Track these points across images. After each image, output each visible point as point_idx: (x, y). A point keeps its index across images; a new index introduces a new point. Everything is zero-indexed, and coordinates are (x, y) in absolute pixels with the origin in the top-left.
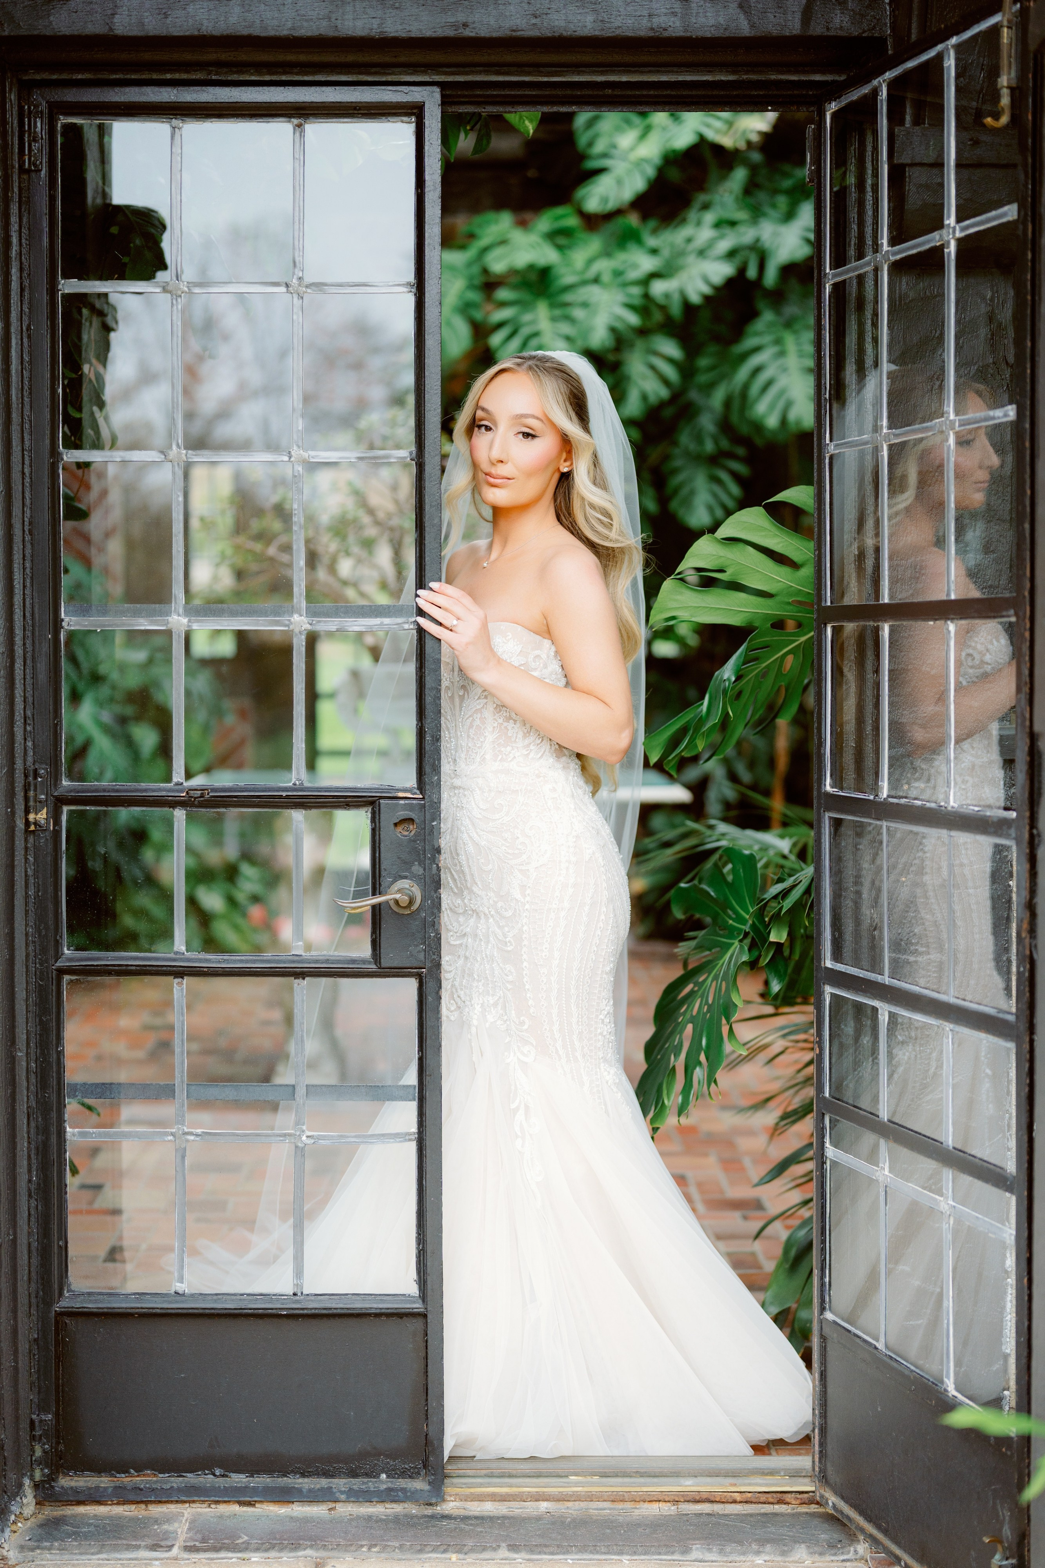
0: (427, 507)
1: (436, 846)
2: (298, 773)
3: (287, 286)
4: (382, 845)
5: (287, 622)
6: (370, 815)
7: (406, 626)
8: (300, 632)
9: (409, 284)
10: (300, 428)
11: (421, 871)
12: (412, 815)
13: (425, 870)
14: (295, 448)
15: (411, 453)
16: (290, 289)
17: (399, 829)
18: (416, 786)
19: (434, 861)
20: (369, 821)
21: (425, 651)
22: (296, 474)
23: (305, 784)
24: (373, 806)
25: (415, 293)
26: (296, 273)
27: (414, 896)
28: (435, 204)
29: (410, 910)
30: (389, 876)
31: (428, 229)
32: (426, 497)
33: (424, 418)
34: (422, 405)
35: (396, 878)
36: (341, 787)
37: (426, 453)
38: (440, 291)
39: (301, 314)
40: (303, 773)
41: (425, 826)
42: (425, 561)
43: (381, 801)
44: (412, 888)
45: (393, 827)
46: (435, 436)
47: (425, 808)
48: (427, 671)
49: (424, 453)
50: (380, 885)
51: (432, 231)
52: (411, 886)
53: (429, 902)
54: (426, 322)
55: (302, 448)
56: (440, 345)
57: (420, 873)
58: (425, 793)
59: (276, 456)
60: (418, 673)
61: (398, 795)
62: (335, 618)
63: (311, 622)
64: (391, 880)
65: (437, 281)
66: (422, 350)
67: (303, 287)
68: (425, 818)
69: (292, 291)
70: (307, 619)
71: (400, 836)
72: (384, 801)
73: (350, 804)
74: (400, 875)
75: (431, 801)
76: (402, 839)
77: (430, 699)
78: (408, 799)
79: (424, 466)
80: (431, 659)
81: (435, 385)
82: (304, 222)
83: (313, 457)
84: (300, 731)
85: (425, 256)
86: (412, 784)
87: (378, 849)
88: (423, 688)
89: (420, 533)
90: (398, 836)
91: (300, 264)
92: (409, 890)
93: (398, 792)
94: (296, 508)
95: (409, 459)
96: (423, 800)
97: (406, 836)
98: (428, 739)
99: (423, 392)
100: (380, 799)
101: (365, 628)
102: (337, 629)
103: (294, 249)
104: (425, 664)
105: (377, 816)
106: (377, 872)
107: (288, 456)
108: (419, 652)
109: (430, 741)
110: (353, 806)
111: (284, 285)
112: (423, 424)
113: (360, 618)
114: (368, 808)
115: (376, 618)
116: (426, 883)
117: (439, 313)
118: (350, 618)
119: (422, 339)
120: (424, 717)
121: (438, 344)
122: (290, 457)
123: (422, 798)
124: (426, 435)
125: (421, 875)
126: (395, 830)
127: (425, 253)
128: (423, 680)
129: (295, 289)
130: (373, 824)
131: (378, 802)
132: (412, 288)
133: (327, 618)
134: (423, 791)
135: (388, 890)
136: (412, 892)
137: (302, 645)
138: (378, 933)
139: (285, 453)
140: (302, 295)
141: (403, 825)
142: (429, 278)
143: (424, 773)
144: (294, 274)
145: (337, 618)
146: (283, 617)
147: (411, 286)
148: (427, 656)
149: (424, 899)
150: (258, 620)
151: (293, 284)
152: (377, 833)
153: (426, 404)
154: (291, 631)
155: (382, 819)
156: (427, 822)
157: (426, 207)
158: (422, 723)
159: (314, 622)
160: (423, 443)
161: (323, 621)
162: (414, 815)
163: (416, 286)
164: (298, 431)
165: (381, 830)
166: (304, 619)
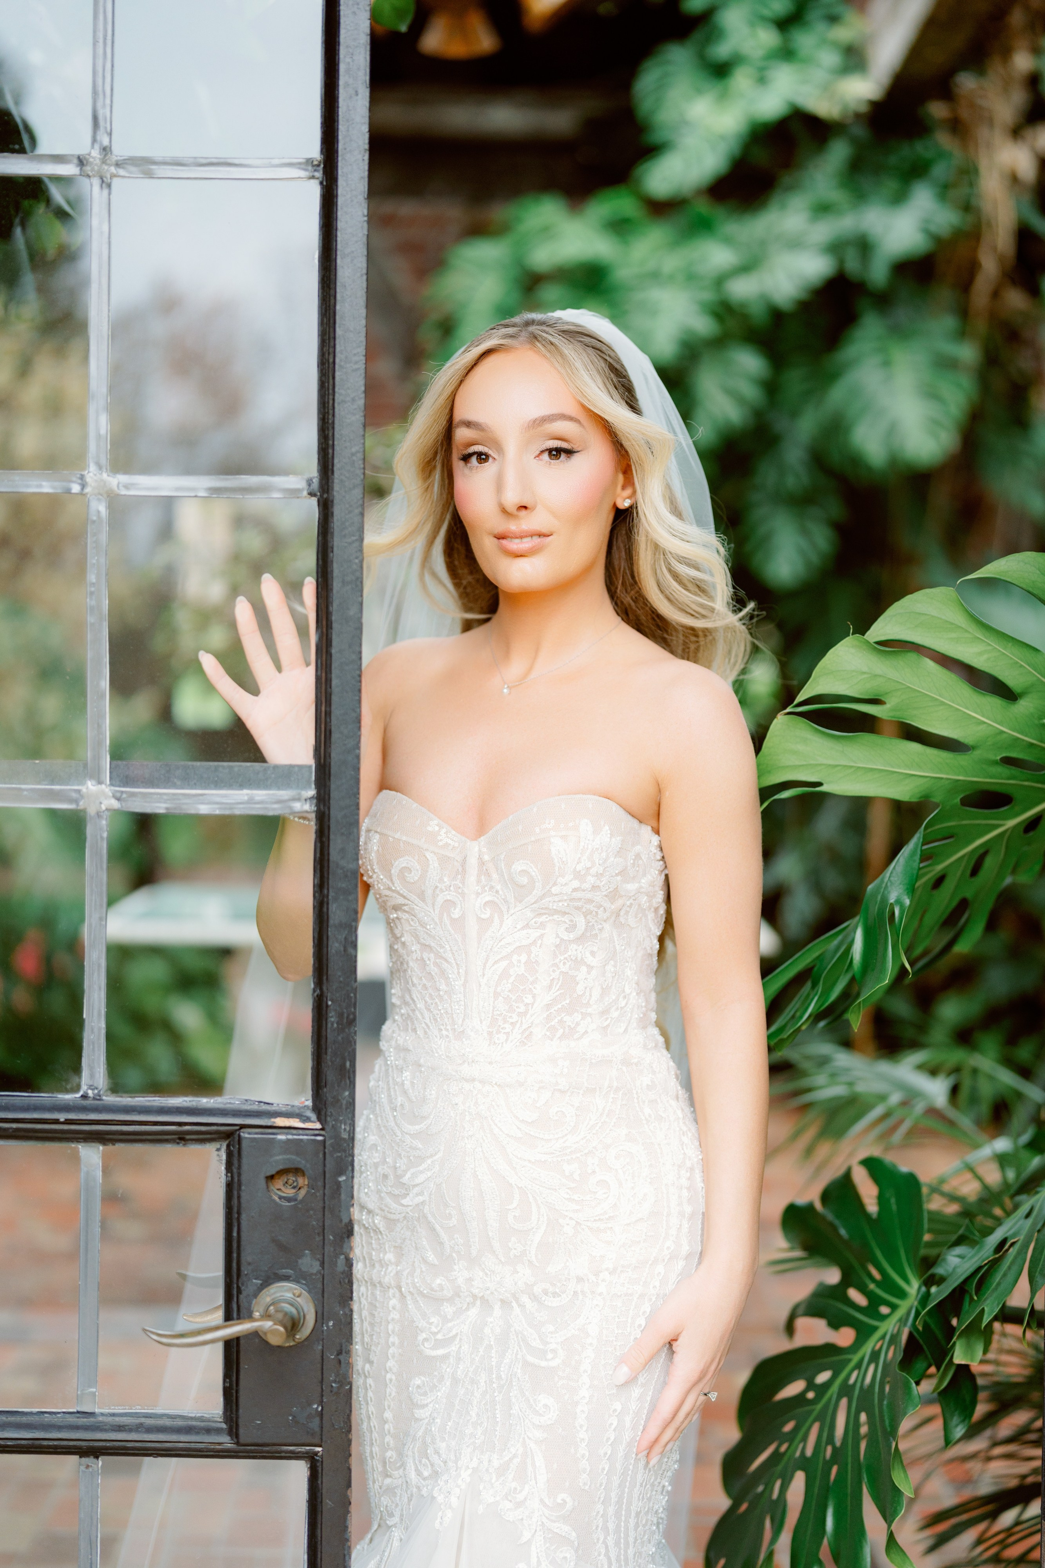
0: (336, 585)
1: (345, 1220)
2: (92, 1076)
3: (81, 161)
4: (244, 1216)
5: (74, 795)
6: (224, 1156)
7: (298, 806)
8: (99, 815)
9: (309, 161)
10: (103, 431)
11: (316, 1267)
12: (301, 1163)
13: (322, 1264)
14: (93, 468)
15: (309, 482)
16: (88, 169)
17: (279, 1183)
18: (309, 1103)
19: (342, 1247)
20: (223, 1167)
21: (329, 854)
22: (95, 518)
23: (104, 1098)
24: (230, 1142)
25: (321, 179)
26: (98, 138)
27: (302, 1314)
28: (358, 8)
29: (294, 1340)
30: (255, 1279)
31: (345, 57)
32: (335, 565)
33: (334, 416)
34: (331, 391)
35: (267, 1282)
36: (170, 1105)
37: (336, 481)
38: (366, 173)
39: (107, 215)
40: (102, 1075)
41: (325, 1183)
42: (331, 688)
43: (245, 1134)
44: (298, 1299)
45: (267, 1183)
46: (354, 450)
47: (326, 1150)
48: (332, 894)
49: (333, 482)
50: (239, 1291)
51: (353, 61)
52: (297, 1294)
53: (331, 1323)
54: (339, 234)
55: (106, 469)
56: (365, 277)
57: (314, 1271)
58: (326, 1120)
59: (56, 484)
60: (317, 895)
61: (274, 1122)
62: (165, 788)
63: (118, 795)
64: (260, 1282)
65: (360, 157)
66: (332, 286)
67: (110, 165)
68: (325, 1165)
69: (90, 174)
70: (110, 790)
71: (277, 1199)
72: (249, 1133)
73: (188, 1137)
74: (275, 1274)
75: (337, 1136)
76: (281, 1206)
77: (337, 945)
78: (294, 1132)
79: (332, 506)
80: (340, 871)
81: (355, 355)
82: (113, 42)
83: (127, 487)
84: (96, 996)
85: (338, 107)
86: (303, 1099)
87: (236, 1224)
88: (325, 925)
89: (322, 632)
90: (274, 1201)
91: (106, 123)
92: (292, 1305)
93: (276, 1117)
94: (94, 581)
95: (305, 493)
96: (322, 1132)
97: (288, 1199)
98: (332, 1019)
99: (331, 366)
100: (242, 1130)
101: (220, 809)
102: (167, 809)
103: (95, 92)
104: (328, 878)
105: (235, 1162)
106: (234, 1265)
107: (79, 484)
108: (318, 855)
109: (335, 1025)
110: (192, 1140)
111: (76, 161)
112: (330, 428)
113: (211, 789)
114: (221, 1145)
115: (242, 790)
116: (325, 1290)
117: (364, 216)
118: (192, 788)
119: (330, 266)
120: (325, 978)
121: (362, 275)
122: (83, 486)
123: (322, 1129)
124: (337, 448)
125: (316, 1274)
126: (268, 1187)
127: (338, 102)
128: (325, 910)
129: (96, 168)
130: (229, 1175)
131: (239, 1136)
132: (315, 170)
133: (148, 788)
134: (323, 1118)
135: (254, 1302)
136: (297, 1309)
137: (102, 838)
138: (234, 1379)
139: (74, 479)
140: (109, 181)
141: (284, 1178)
142: (345, 149)
143: (323, 1084)
144: (94, 140)
145: (169, 788)
146: (68, 785)
147: (313, 166)
148: (331, 864)
149: (320, 1318)
150: (20, 789)
151: (91, 160)
152: (235, 1193)
153: (336, 389)
154: (81, 811)
155: (245, 1167)
156: (327, 1175)
157: (342, 13)
158: (321, 989)
159: (124, 796)
160: (330, 464)
161: (140, 793)
162: (303, 1162)
163: (322, 166)
164: (99, 436)
165: (243, 1188)
166: (106, 789)
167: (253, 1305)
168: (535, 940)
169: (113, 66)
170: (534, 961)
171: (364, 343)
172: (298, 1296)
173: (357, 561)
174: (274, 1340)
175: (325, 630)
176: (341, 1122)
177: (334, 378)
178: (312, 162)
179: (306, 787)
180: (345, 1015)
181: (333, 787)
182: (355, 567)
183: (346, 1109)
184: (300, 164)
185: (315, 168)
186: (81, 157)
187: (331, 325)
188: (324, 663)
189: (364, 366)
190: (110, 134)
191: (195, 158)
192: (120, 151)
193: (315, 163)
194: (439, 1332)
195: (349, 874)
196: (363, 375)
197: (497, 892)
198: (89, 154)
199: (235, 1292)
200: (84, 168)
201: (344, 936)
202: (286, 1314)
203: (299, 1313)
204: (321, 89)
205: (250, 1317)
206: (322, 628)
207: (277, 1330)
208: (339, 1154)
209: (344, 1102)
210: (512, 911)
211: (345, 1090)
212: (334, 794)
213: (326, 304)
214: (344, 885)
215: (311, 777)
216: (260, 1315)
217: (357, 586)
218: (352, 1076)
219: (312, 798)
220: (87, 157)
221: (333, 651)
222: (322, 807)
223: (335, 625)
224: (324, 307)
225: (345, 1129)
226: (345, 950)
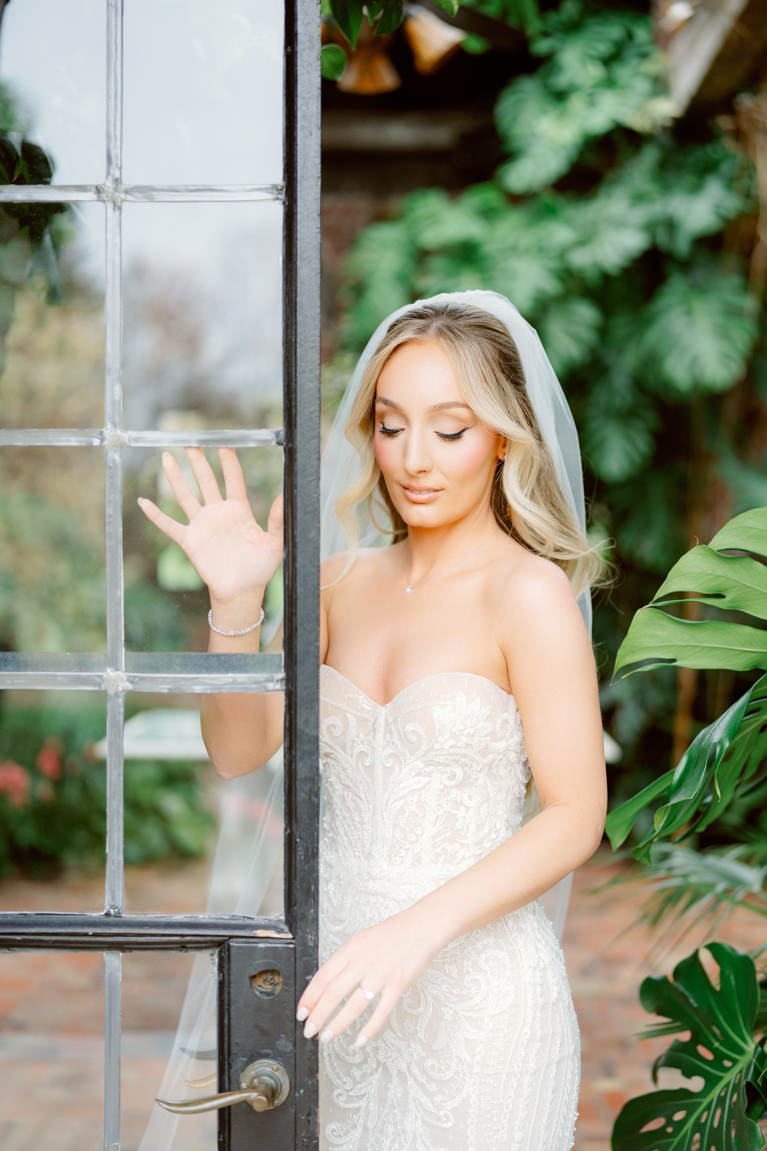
0: (299, 514)
2: (113, 897)
3: (98, 190)
4: (233, 1008)
5: (97, 680)
6: (217, 960)
7: (271, 686)
8: (116, 695)
9: (275, 187)
10: (117, 398)
11: (290, 1047)
12: (277, 965)
13: (295, 1044)
14: (109, 426)
15: (277, 434)
16: (103, 195)
17: (260, 981)
18: (283, 918)
20: (216, 969)
21: (296, 724)
22: (111, 465)
23: (123, 915)
24: (221, 949)
25: (283, 200)
26: (111, 172)
27: (279, 1085)
28: (311, 68)
29: (273, 1105)
30: (242, 1057)
31: (302, 106)
32: (298, 499)
33: (296, 383)
34: (293, 364)
35: (251, 1060)
36: (174, 921)
37: (298, 434)
38: (319, 195)
39: (118, 231)
40: (121, 897)
41: (296, 981)
42: (296, 594)
43: (233, 943)
44: (276, 1073)
45: (251, 981)
46: (312, 409)
47: (297, 956)
48: (299, 755)
49: (296, 435)
50: (230, 1067)
51: (308, 109)
52: (275, 1069)
53: (302, 1091)
54: (298, 242)
55: (120, 427)
56: (319, 276)
57: (288, 1050)
58: (296, 932)
59: (82, 439)
60: (287, 755)
61: (256, 934)
62: (168, 673)
63: (132, 679)
64: (246, 1059)
65: (314, 183)
66: (293, 283)
67: (120, 192)
68: (295, 967)
69: (105, 199)
70: (126, 675)
71: (258, 993)
72: (236, 943)
73: (188, 946)
74: (258, 1053)
75: (305, 945)
76: (262, 999)
77: (303, 794)
78: (271, 941)
79: (296, 453)
80: (305, 737)
81: (312, 336)
82: (122, 98)
83: (136, 440)
84: (116, 835)
85: (297, 145)
86: (278, 915)
87: (226, 1014)
88: (294, 778)
89: (289, 550)
90: (256, 995)
91: (117, 160)
92: (271, 1077)
93: (257, 930)
94: (111, 513)
95: (274, 443)
96: (293, 941)
97: (268, 994)
98: (300, 853)
99: (293, 344)
100: (231, 940)
101: (211, 689)
102: (169, 689)
103: (108, 137)
104: (296, 743)
105: (226, 965)
106: (226, 1046)
107: (99, 438)
108: (288, 724)
109: (303, 857)
110: (191, 948)
111: (94, 190)
112: (293, 392)
113: (203, 673)
114: (214, 951)
115: (227, 673)
116: (297, 1065)
117: (318, 228)
118: (188, 673)
119: (292, 267)
120: (294, 820)
121: (317, 274)
122: (102, 440)
123: (293, 939)
124: (299, 408)
125: (290, 1053)
126: (251, 984)
127: (296, 141)
128: (293, 767)
129: (110, 195)
130: (221, 975)
131: (229, 945)
132: (279, 194)
133: (155, 673)
134: (294, 930)
135: (242, 1075)
136: (275, 1081)
137: (119, 712)
138: (227, 1135)
139: (95, 435)
140: (120, 205)
141: (264, 977)
142: (303, 177)
143: (294, 903)
144: (108, 174)
145: (171, 673)
146: (92, 671)
147: (277, 190)
148: (298, 732)
149: (294, 1087)
150: (55, 676)
151: (106, 189)
152: (226, 989)
153: (298, 363)
154: (103, 691)
155: (233, 969)
156: (298, 975)
157: (299, 72)
158: (291, 829)
159: (136, 680)
160: (294, 420)
161: (149, 677)
162: (279, 965)
163: (284, 190)
164: (114, 402)
165: (232, 985)
166: (122, 675)
167: (241, 1078)
168: (424, 785)
169: (122, 116)
170: (423, 801)
171: (319, 327)
172: (276, 1071)
173: (315, 495)
174: (259, 1108)
175: (291, 549)
176: (308, 933)
177: (296, 354)
178: (277, 187)
179: (278, 671)
180: (310, 850)
181: (299, 671)
182: (314, 500)
183: (312, 922)
184: (267, 188)
185: (279, 192)
186: (98, 187)
187: (293, 313)
188: (291, 575)
189: (319, 345)
190: (120, 169)
191: (186, 186)
192: (128, 182)
193: (279, 188)
194: (351, 1090)
195: (312, 739)
196: (319, 351)
197: (397, 747)
198: (104, 184)
199: (226, 1067)
200: (101, 195)
201: (309, 787)
202: (267, 1085)
203: (277, 1084)
204: (283, 131)
205: (239, 1089)
206: (289, 547)
207: (261, 1100)
208: (307, 958)
209: (310, 917)
210: (408, 762)
211: (310, 908)
212: (300, 677)
213: (289, 296)
214: (308, 748)
215: (281, 663)
216: (247, 1086)
217: (315, 515)
218: (316, 896)
219: (282, 680)
220: (103, 186)
221: (298, 565)
222: (290, 686)
223: (299, 546)
224: (287, 299)
225: (311, 939)
226: (310, 798)
